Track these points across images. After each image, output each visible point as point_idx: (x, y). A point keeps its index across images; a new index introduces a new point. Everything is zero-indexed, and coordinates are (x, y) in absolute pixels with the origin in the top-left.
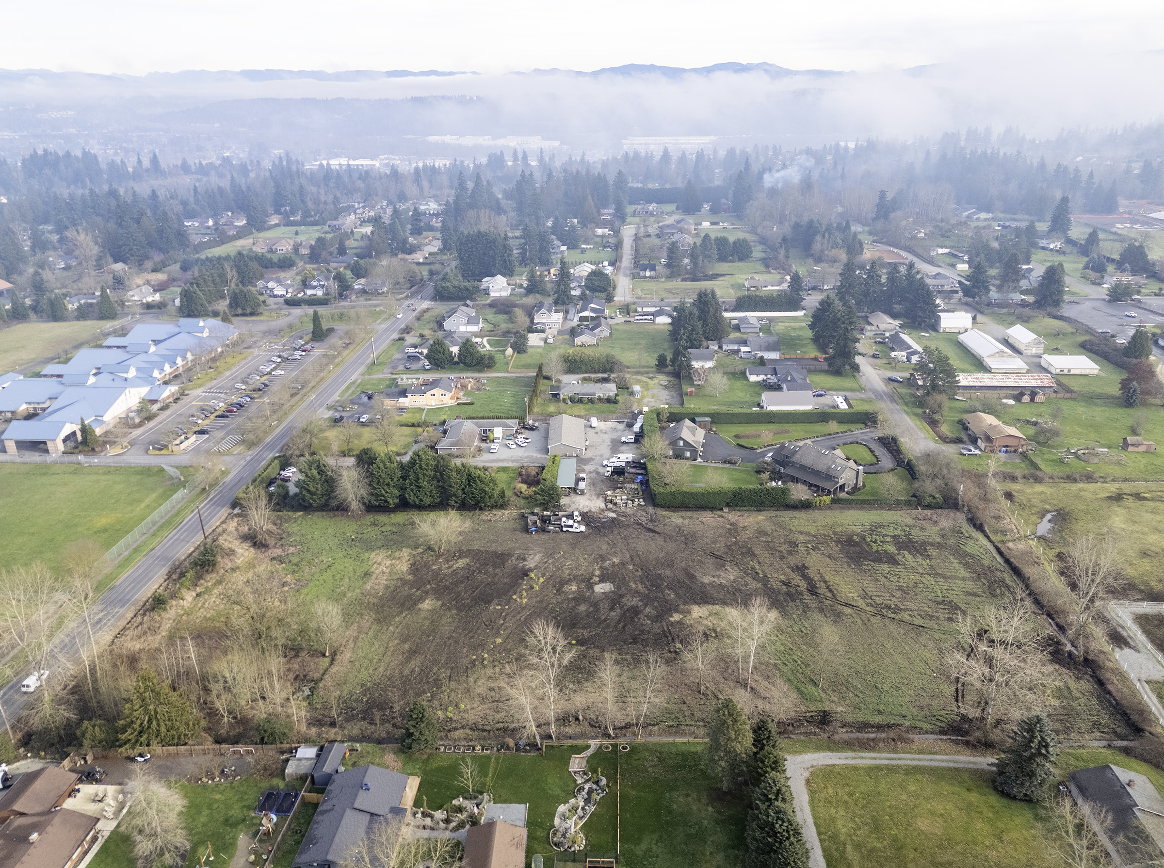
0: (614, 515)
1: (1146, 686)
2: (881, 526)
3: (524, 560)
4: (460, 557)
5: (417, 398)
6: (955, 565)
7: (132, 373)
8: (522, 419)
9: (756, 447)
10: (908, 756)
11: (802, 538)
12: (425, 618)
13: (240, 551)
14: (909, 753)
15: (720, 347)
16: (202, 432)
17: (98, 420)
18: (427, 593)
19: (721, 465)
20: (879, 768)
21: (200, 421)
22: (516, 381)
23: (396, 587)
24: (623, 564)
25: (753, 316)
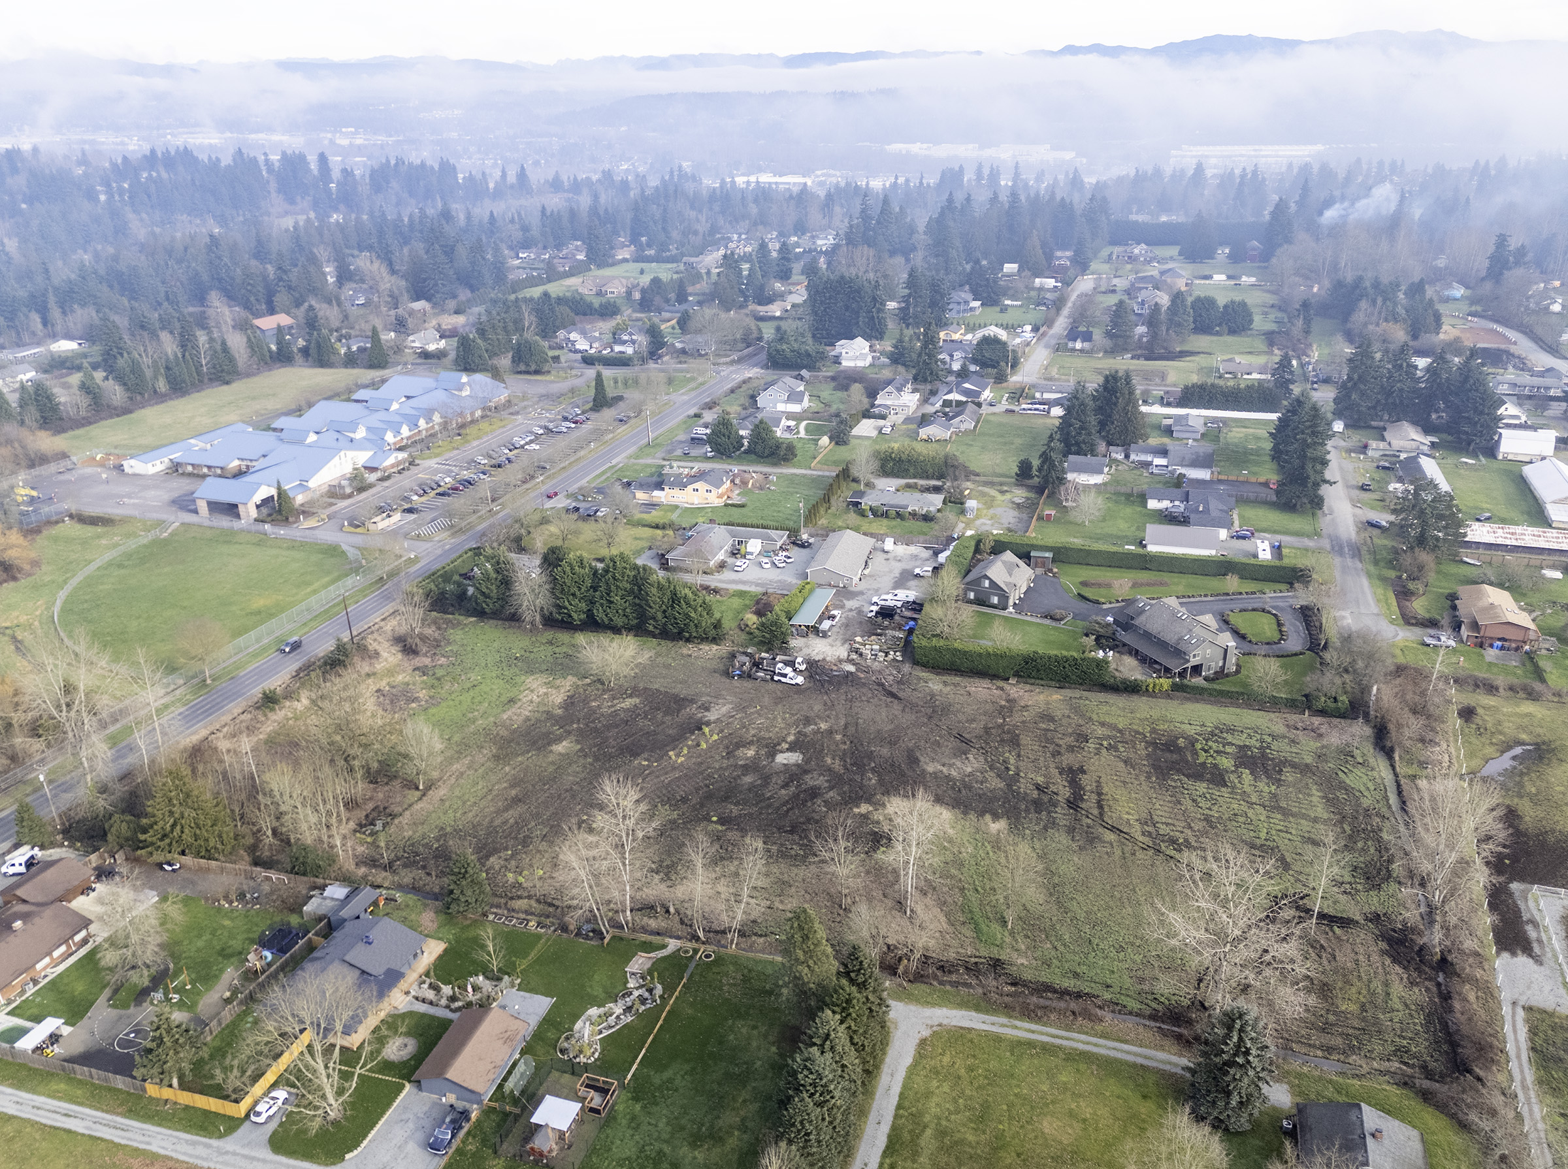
0: (852, 668)
1: (1521, 1014)
2: (1231, 730)
3: (707, 709)
4: (631, 696)
5: (676, 492)
6: (1315, 799)
7: (361, 433)
8: (794, 533)
9: (1102, 600)
10: (1083, 1037)
11: (1100, 731)
12: (553, 763)
13: (385, 654)
14: (1087, 1033)
15: (1127, 456)
16: (410, 511)
17: (303, 487)
18: (569, 733)
19: (1038, 620)
20: (1031, 1044)
21: (415, 498)
22: (815, 481)
23: (538, 720)
24: (830, 732)
25: (1197, 416)
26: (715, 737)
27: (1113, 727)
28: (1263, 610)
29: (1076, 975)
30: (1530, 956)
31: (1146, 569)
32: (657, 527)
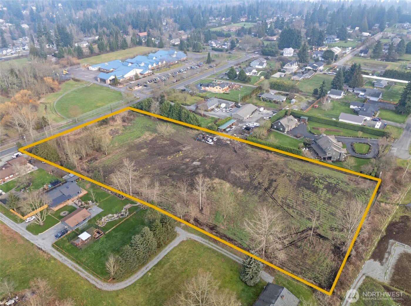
1: (364, 277)
2: (330, 177)
3: (184, 147)
4: (168, 141)
5: (212, 88)
7: (143, 65)
9: (315, 133)
12: (139, 154)
13: (118, 121)
14: (227, 250)
16: (145, 86)
17: (123, 77)
18: (147, 147)
26: (182, 155)
27: (293, 171)
28: (367, 144)
29: (235, 235)
30: (381, 262)
31: (336, 126)
32: (202, 97)
